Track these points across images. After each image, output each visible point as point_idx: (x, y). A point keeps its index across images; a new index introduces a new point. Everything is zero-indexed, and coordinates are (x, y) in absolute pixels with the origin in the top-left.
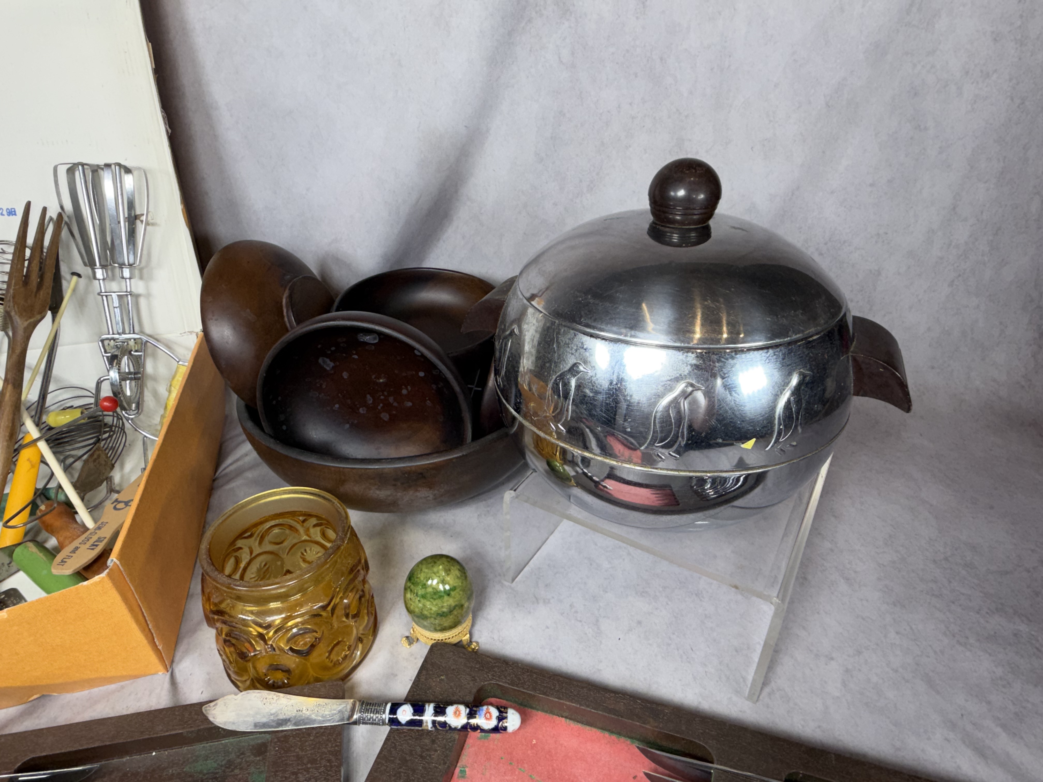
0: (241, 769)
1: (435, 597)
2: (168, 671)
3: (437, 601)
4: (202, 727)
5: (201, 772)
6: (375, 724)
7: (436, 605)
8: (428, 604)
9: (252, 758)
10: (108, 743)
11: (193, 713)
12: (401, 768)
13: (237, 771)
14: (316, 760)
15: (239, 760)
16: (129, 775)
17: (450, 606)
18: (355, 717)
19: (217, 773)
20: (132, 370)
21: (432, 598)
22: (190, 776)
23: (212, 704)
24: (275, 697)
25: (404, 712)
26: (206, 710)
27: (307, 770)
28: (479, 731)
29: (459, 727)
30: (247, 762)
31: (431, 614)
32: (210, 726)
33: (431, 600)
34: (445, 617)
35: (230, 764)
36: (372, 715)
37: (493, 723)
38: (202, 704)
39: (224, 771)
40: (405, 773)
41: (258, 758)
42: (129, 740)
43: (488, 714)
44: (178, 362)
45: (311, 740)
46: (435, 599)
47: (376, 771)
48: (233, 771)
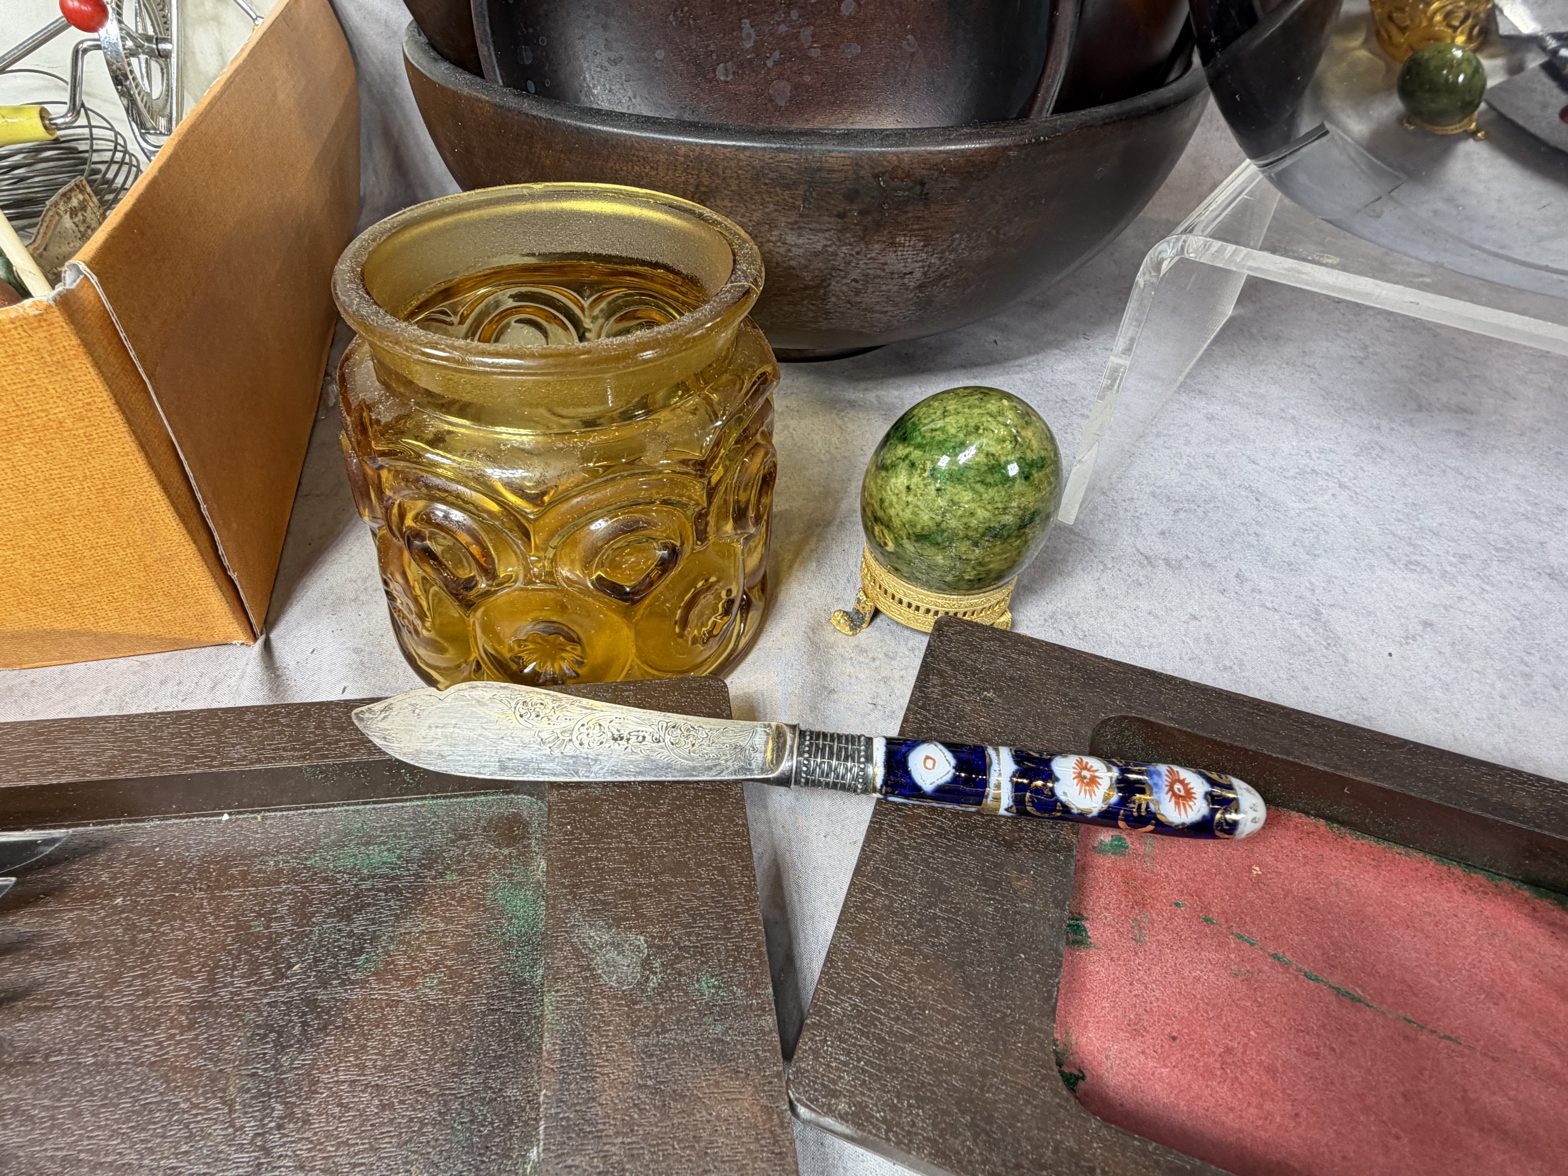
0: (461, 872)
1: (990, 479)
2: (255, 638)
3: (992, 492)
4: (354, 759)
5: (354, 872)
6: (844, 788)
7: (992, 501)
8: (965, 497)
9: (490, 849)
10: (95, 777)
11: (328, 725)
12: (931, 905)
13: (452, 878)
14: (686, 864)
15: (456, 851)
16: (161, 864)
17: (1025, 509)
18: (787, 765)
19: (397, 878)
20: (151, 32)
21: (982, 482)
22: (325, 880)
23: (377, 707)
24: (548, 701)
25: (929, 763)
26: (361, 720)
27: (663, 889)
28: (1150, 827)
29: (1095, 812)
30: (476, 857)
31: (967, 527)
32: (377, 757)
33: (979, 487)
34: (1005, 539)
35: (431, 858)
36: (834, 763)
37: (1197, 810)
38: (349, 705)
39: (417, 875)
40: (949, 920)
41: (506, 852)
42: (152, 775)
43: (1177, 786)
44: (254, 20)
45: (662, 815)
46: (988, 485)
47: (861, 908)
48: (442, 875)
